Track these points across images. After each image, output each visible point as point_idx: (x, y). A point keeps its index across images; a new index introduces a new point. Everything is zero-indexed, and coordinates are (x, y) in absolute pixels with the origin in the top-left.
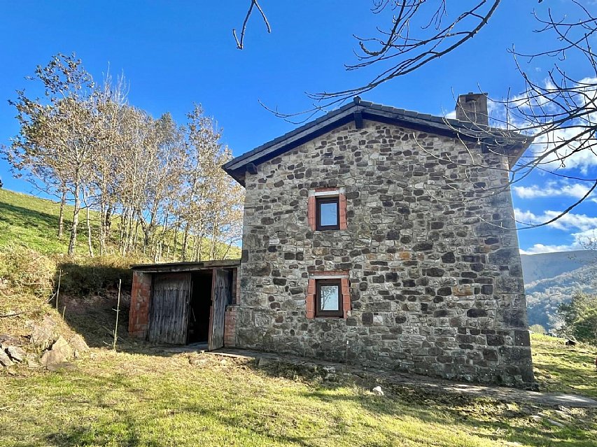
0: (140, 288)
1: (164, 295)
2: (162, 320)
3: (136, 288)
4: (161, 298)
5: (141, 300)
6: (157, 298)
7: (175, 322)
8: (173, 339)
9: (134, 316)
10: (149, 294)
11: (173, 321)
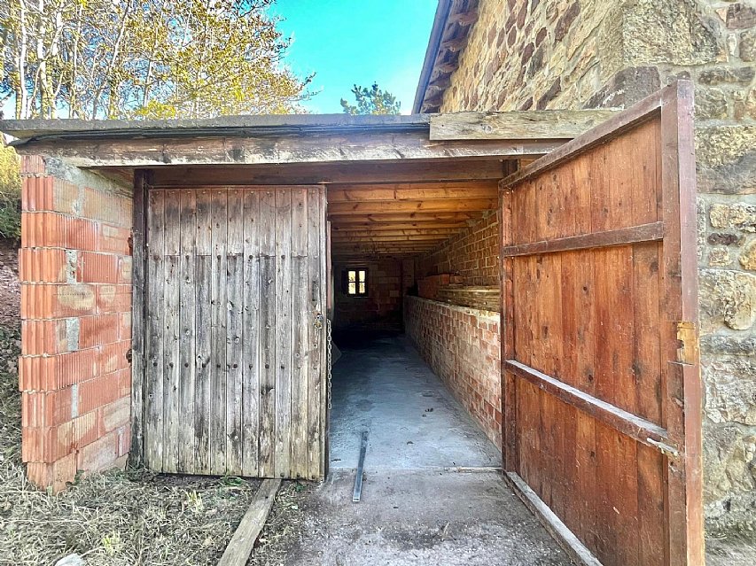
0: (71, 240)
1: (200, 279)
2: (201, 377)
3: (43, 239)
4: (189, 288)
5: (88, 303)
6: (167, 286)
7: (266, 390)
8: (262, 459)
9: (51, 385)
10: (126, 274)
11: (257, 379)
